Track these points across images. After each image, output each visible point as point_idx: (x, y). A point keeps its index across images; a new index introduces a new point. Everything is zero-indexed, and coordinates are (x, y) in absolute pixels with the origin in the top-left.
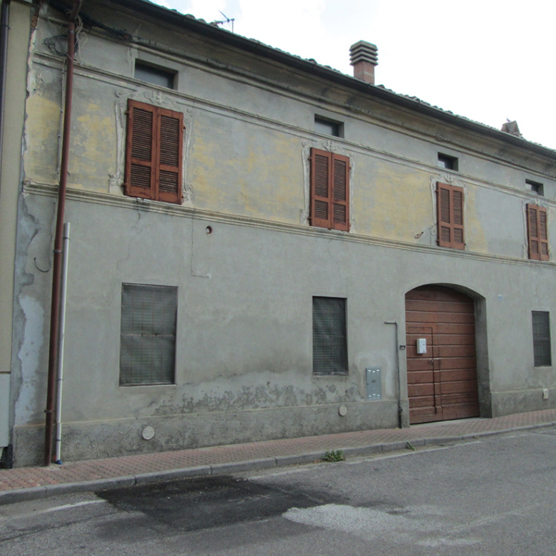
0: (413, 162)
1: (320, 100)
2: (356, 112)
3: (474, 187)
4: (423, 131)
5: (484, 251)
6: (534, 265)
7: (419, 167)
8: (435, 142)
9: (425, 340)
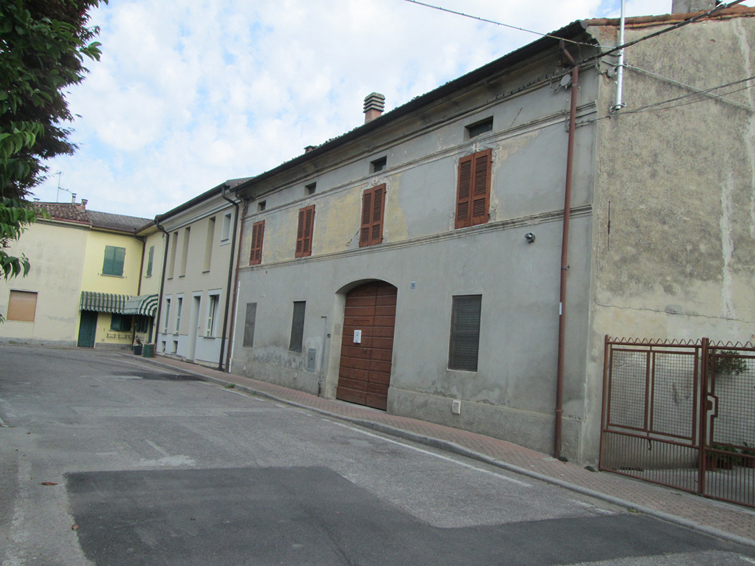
0: (348, 185)
1: (306, 176)
2: (322, 170)
3: (399, 175)
4: (358, 153)
5: (404, 238)
6: (463, 235)
7: (353, 185)
8: (369, 154)
9: (360, 331)
